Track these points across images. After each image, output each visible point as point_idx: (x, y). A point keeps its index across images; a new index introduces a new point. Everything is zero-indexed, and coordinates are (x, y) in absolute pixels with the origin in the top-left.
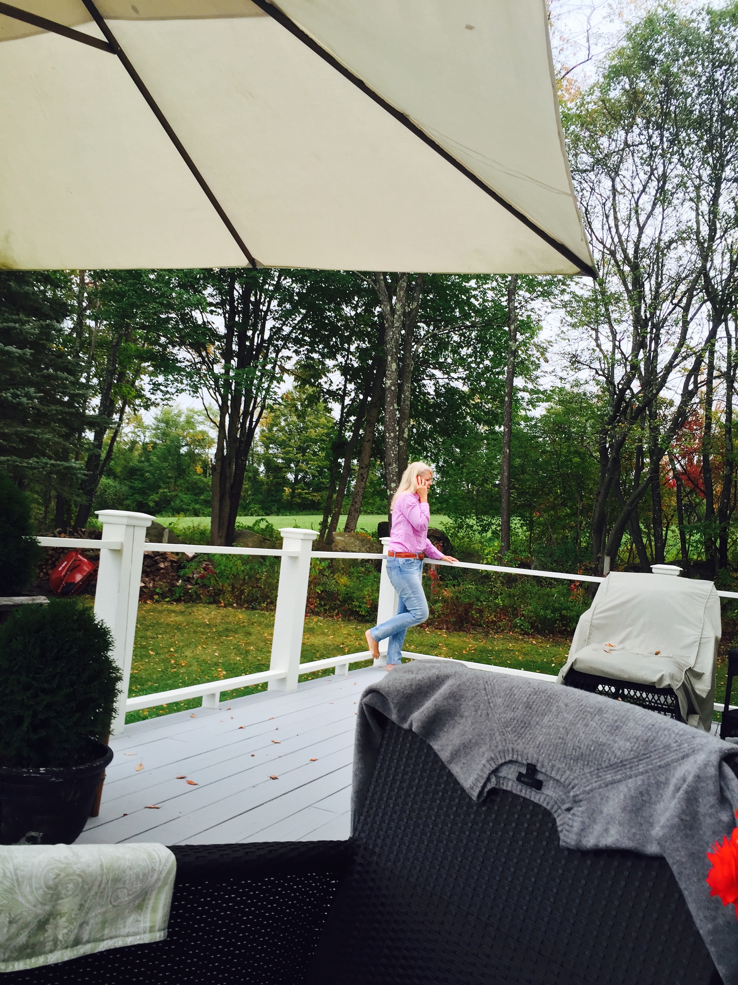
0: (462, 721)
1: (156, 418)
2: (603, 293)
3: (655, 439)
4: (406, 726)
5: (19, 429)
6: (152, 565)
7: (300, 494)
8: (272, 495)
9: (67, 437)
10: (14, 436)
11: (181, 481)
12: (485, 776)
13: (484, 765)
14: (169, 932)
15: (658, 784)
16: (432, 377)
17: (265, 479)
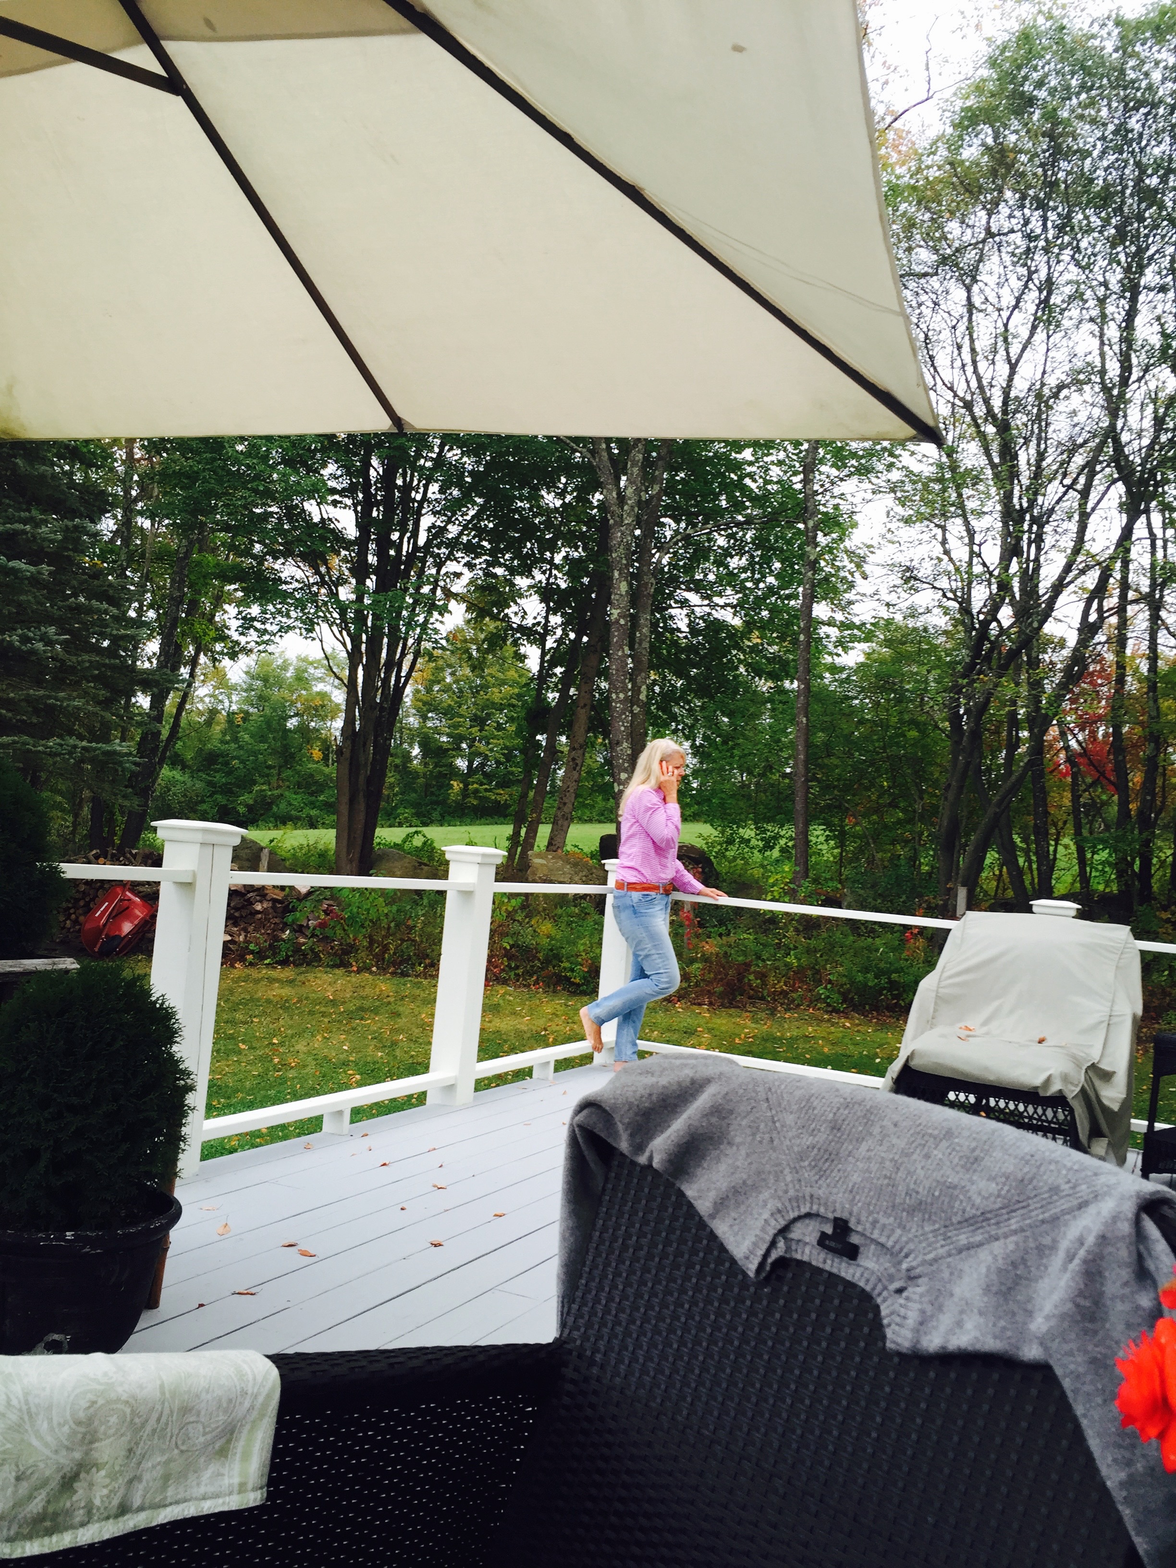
0: (730, 1151)
1: (247, 673)
2: (954, 468)
3: (1036, 700)
4: (642, 1160)
5: (32, 692)
6: (243, 907)
7: (476, 791)
8: (432, 793)
9: (107, 704)
10: (24, 704)
11: (288, 773)
12: (768, 1238)
13: (766, 1221)
14: (268, 1492)
15: (1041, 1249)
16: (684, 603)
17: (420, 768)
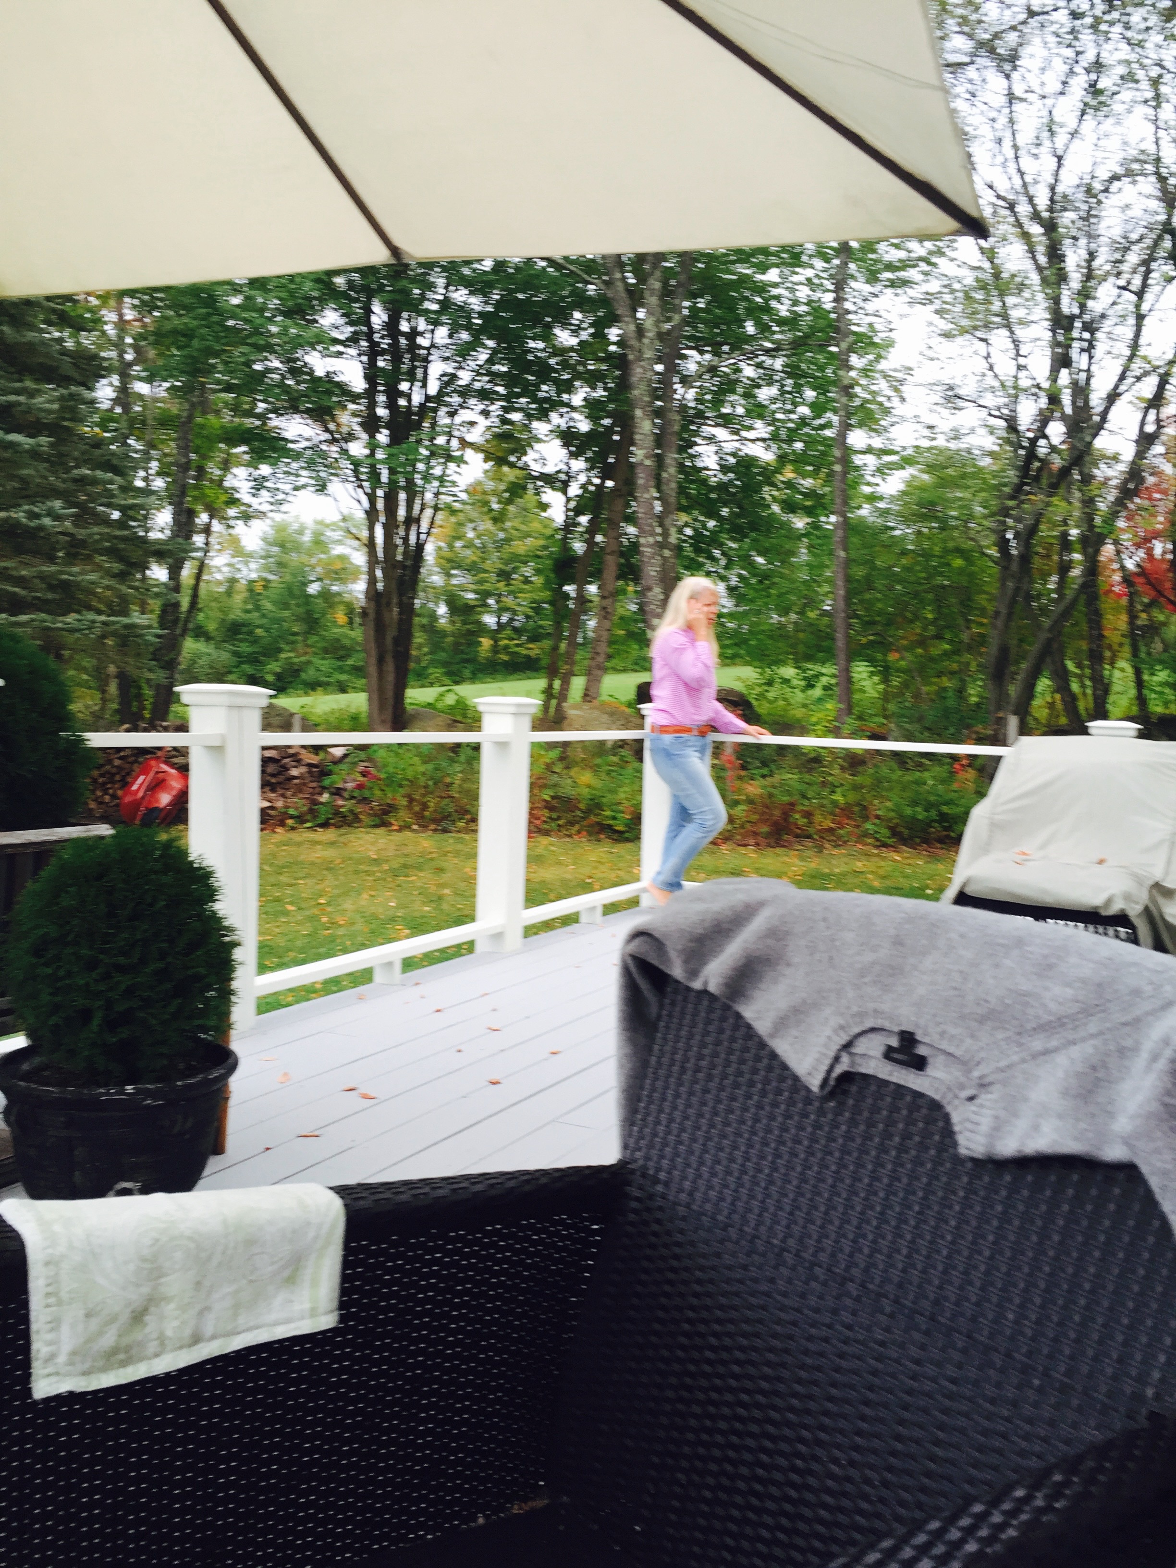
0: (788, 971)
1: (264, 539)
3: (1088, 518)
4: (697, 985)
5: (44, 568)
6: (279, 773)
7: (506, 647)
8: (462, 652)
9: (122, 576)
10: (37, 581)
11: (313, 639)
12: (832, 1054)
13: (829, 1038)
14: (341, 1315)
15: (1122, 1052)
16: (711, 439)
17: (449, 628)
